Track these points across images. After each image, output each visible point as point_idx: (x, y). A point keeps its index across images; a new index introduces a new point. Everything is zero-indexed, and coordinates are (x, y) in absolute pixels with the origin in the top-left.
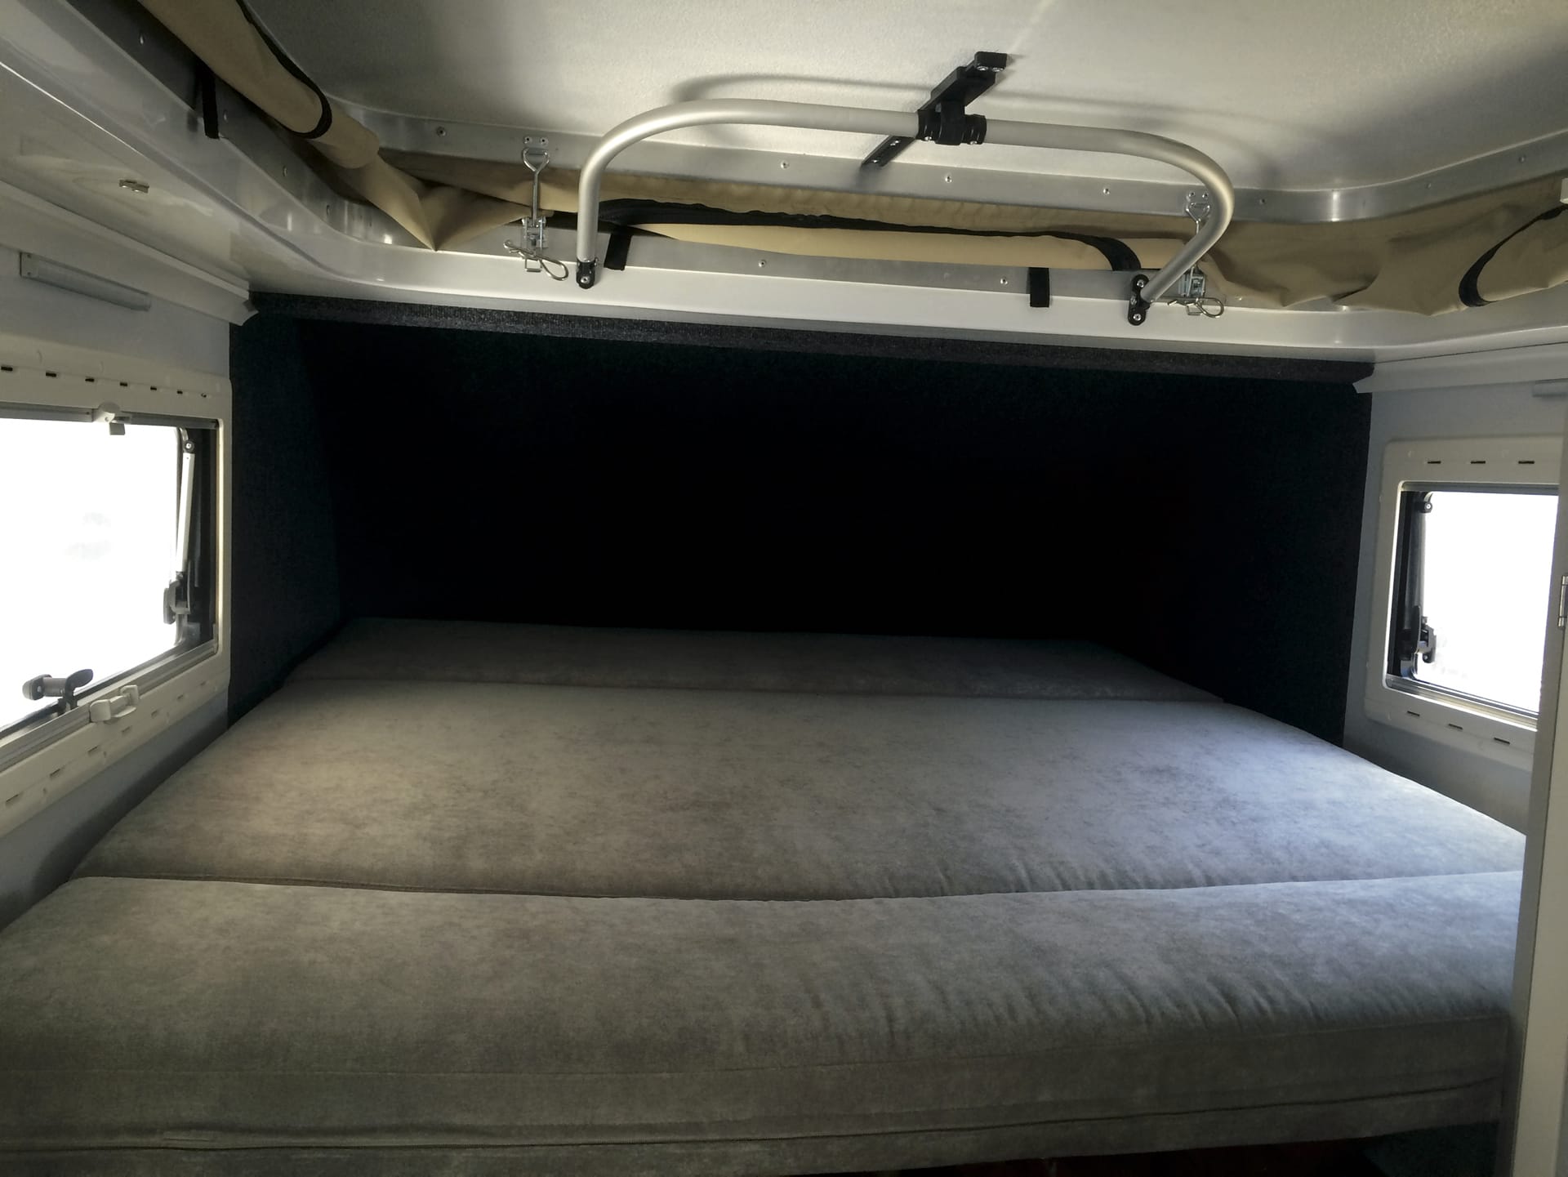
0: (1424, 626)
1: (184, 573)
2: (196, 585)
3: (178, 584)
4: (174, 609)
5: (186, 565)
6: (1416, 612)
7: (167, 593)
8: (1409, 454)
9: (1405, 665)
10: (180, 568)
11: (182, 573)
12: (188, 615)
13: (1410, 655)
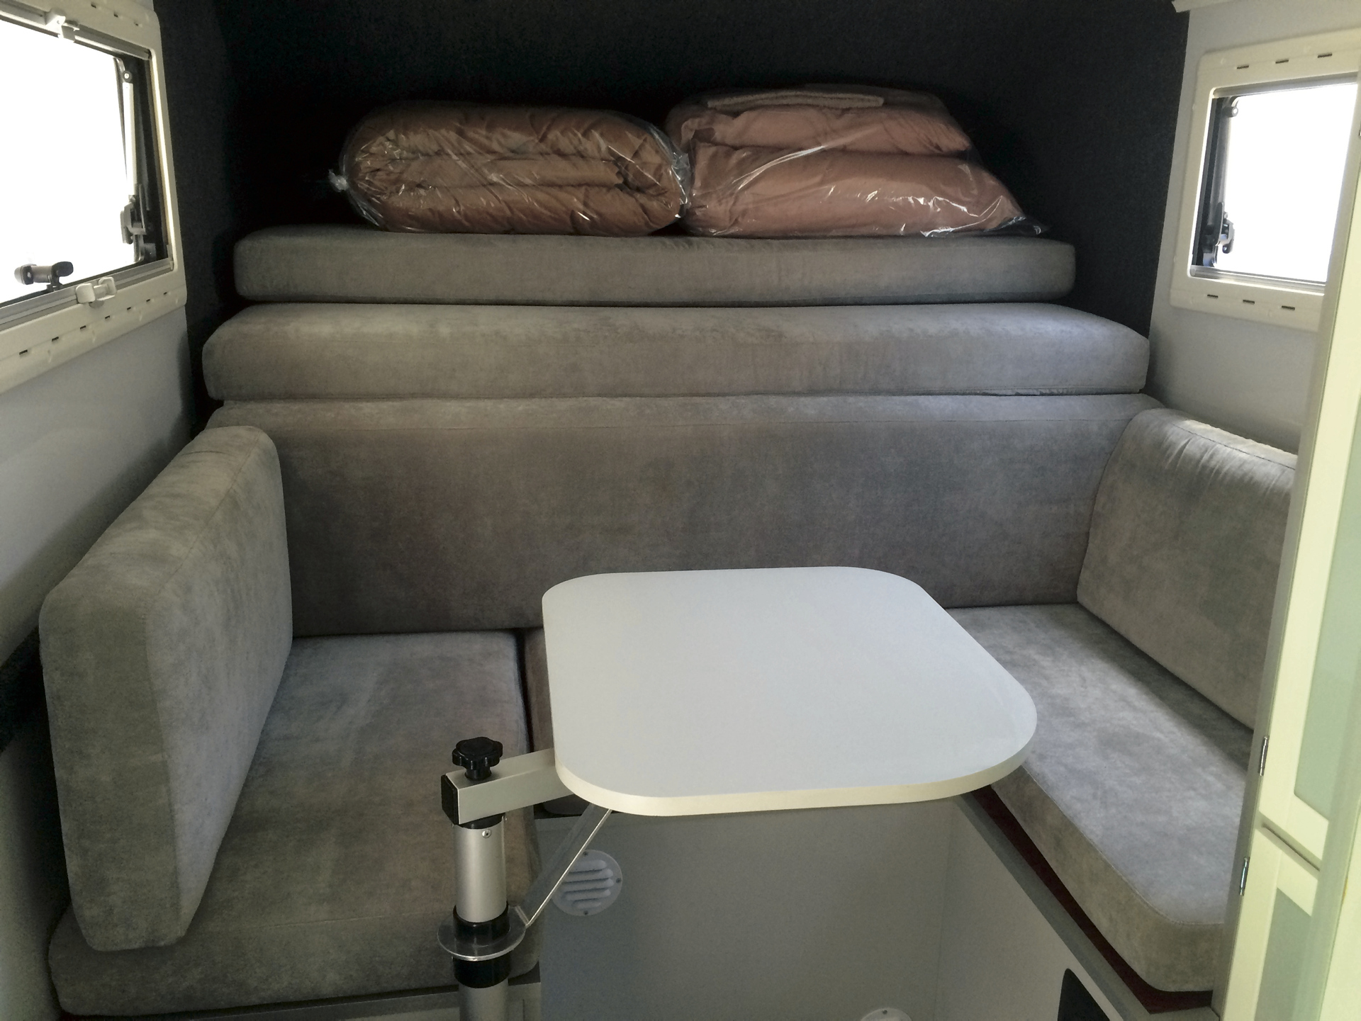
0: (1225, 221)
1: (136, 196)
2: (148, 209)
3: (132, 207)
4: (132, 230)
5: (137, 189)
6: (1219, 207)
7: (123, 216)
8: (1221, 62)
9: (1207, 257)
10: (133, 192)
11: (134, 196)
12: (144, 236)
13: (1212, 248)
